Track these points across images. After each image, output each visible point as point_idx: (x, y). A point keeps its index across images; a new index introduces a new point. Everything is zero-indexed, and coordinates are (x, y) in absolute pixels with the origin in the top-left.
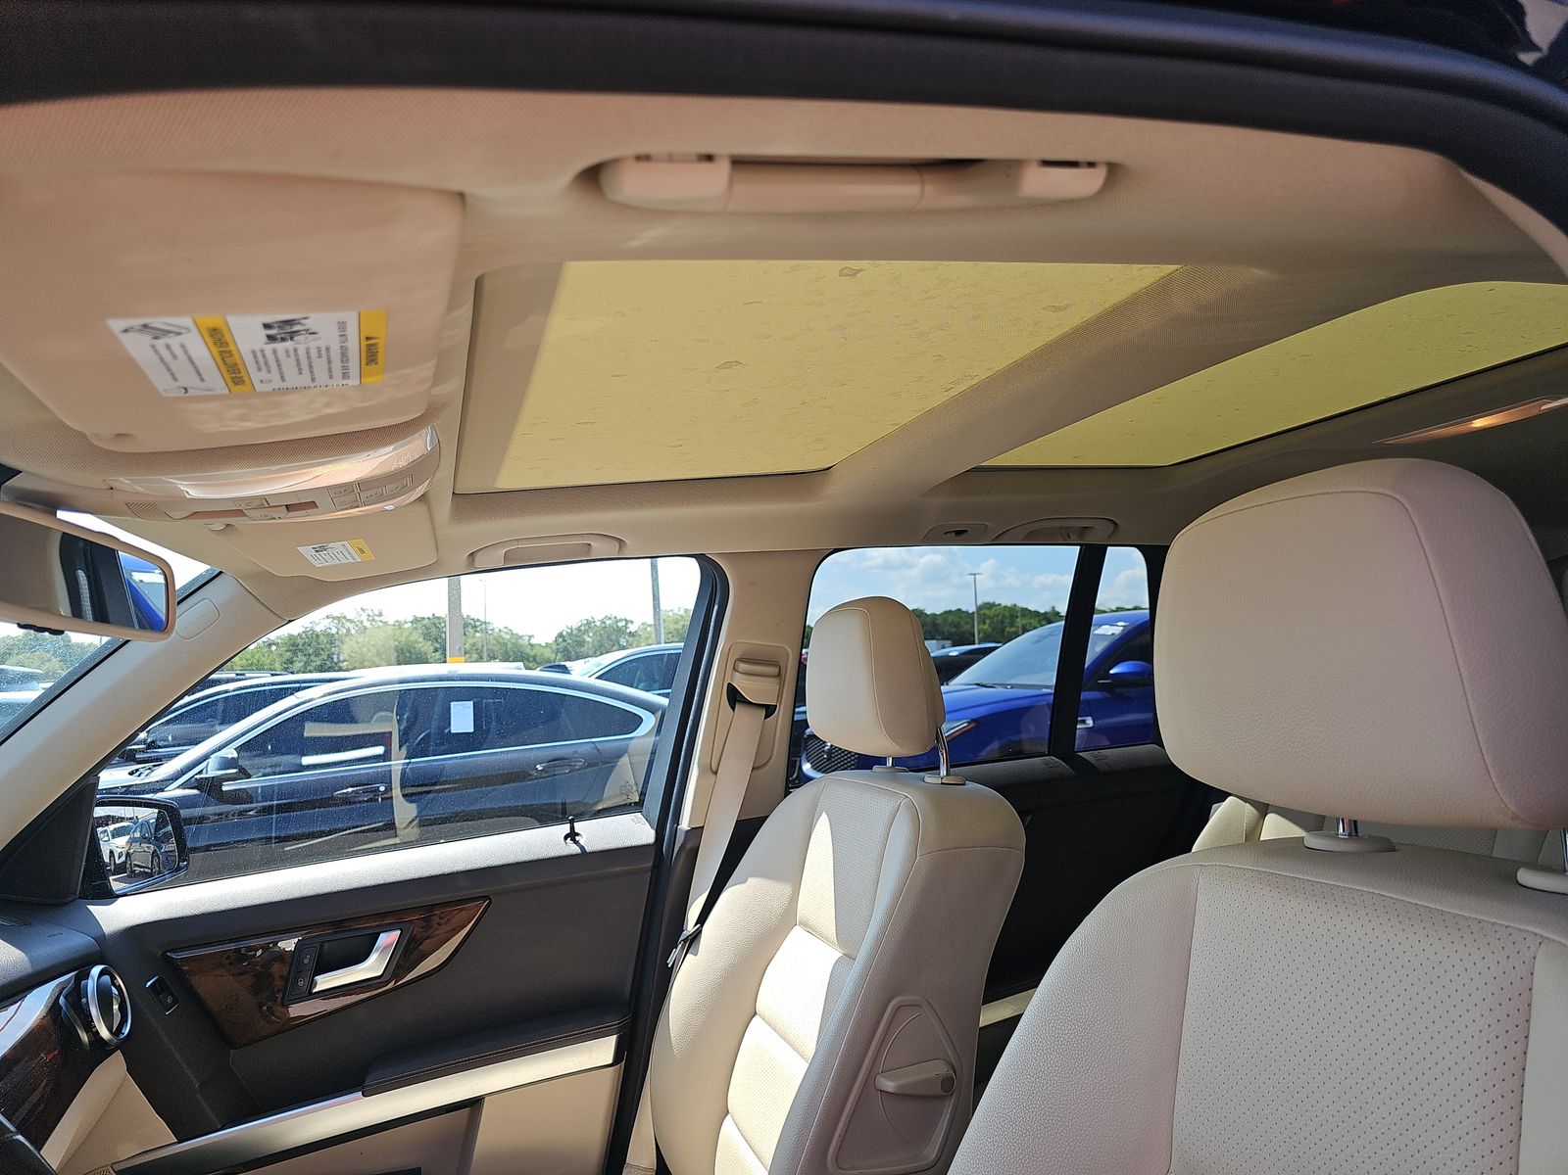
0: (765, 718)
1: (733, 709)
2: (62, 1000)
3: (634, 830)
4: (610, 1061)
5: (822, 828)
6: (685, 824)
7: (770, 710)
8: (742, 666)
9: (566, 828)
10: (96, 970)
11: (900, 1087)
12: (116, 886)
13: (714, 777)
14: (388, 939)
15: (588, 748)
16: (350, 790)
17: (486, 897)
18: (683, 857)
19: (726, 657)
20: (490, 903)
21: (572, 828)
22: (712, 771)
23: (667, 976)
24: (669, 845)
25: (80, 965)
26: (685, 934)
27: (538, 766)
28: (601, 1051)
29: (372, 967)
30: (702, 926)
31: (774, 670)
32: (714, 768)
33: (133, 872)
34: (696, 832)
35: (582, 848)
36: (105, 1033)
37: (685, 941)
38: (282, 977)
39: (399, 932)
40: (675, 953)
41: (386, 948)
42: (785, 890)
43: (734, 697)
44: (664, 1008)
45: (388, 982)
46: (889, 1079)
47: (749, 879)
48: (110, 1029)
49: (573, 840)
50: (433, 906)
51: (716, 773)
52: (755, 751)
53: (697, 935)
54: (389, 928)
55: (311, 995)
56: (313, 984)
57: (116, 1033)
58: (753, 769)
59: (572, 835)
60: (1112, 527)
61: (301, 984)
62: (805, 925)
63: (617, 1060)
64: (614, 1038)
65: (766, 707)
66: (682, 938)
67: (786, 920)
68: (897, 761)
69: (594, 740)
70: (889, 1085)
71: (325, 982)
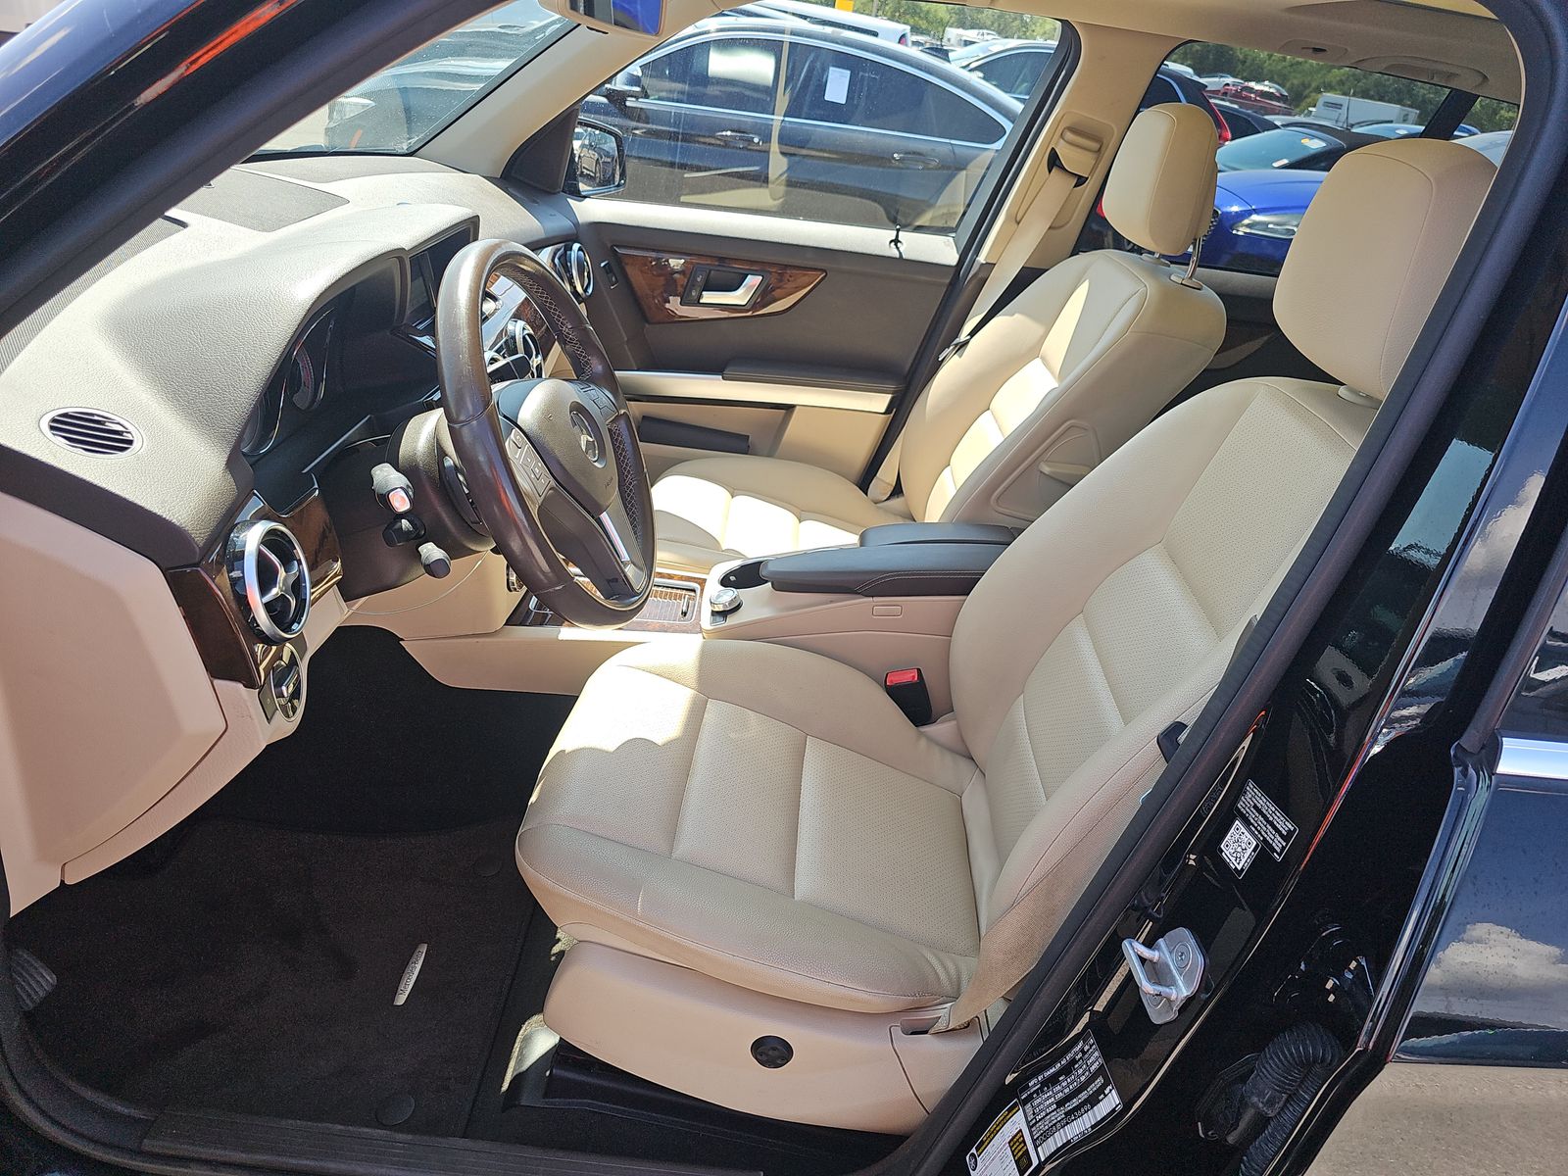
0: (1075, 186)
1: (1050, 172)
2: (556, 261)
3: (943, 251)
4: (883, 411)
5: (1082, 291)
6: (982, 258)
7: (1081, 181)
8: (1069, 136)
9: (892, 234)
10: (576, 246)
11: (1053, 473)
12: (582, 187)
13: (1016, 225)
14: (753, 281)
15: (946, 149)
16: (729, 133)
17: (825, 271)
18: (974, 282)
19: (1057, 122)
20: (825, 276)
21: (897, 236)
22: (1016, 220)
23: (938, 365)
24: (966, 270)
25: (566, 240)
26: (957, 341)
27: (895, 155)
28: (879, 402)
29: (739, 297)
30: (972, 337)
31: (1095, 146)
32: (1018, 219)
33: (582, 172)
34: (989, 266)
35: (900, 253)
36: (580, 289)
37: (956, 345)
38: (682, 286)
39: (761, 278)
40: (947, 351)
41: (752, 287)
42: (1039, 330)
43: (1054, 161)
44: (927, 387)
45: (748, 311)
46: (1049, 466)
47: (1016, 315)
48: (582, 287)
49: (896, 245)
50: (786, 266)
51: (1018, 223)
52: (1056, 213)
53: (966, 343)
54: (755, 273)
55: (698, 303)
56: (700, 296)
57: (585, 291)
58: (1050, 228)
59: (896, 241)
60: (1481, 79)
61: (693, 294)
62: (1043, 359)
63: (888, 411)
64: (890, 396)
65: (1080, 177)
66: (955, 342)
67: (1033, 351)
68: (1163, 256)
69: (953, 142)
70: (1046, 469)
71: (709, 297)
